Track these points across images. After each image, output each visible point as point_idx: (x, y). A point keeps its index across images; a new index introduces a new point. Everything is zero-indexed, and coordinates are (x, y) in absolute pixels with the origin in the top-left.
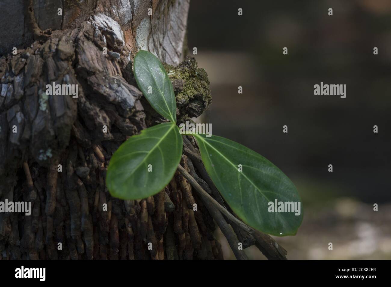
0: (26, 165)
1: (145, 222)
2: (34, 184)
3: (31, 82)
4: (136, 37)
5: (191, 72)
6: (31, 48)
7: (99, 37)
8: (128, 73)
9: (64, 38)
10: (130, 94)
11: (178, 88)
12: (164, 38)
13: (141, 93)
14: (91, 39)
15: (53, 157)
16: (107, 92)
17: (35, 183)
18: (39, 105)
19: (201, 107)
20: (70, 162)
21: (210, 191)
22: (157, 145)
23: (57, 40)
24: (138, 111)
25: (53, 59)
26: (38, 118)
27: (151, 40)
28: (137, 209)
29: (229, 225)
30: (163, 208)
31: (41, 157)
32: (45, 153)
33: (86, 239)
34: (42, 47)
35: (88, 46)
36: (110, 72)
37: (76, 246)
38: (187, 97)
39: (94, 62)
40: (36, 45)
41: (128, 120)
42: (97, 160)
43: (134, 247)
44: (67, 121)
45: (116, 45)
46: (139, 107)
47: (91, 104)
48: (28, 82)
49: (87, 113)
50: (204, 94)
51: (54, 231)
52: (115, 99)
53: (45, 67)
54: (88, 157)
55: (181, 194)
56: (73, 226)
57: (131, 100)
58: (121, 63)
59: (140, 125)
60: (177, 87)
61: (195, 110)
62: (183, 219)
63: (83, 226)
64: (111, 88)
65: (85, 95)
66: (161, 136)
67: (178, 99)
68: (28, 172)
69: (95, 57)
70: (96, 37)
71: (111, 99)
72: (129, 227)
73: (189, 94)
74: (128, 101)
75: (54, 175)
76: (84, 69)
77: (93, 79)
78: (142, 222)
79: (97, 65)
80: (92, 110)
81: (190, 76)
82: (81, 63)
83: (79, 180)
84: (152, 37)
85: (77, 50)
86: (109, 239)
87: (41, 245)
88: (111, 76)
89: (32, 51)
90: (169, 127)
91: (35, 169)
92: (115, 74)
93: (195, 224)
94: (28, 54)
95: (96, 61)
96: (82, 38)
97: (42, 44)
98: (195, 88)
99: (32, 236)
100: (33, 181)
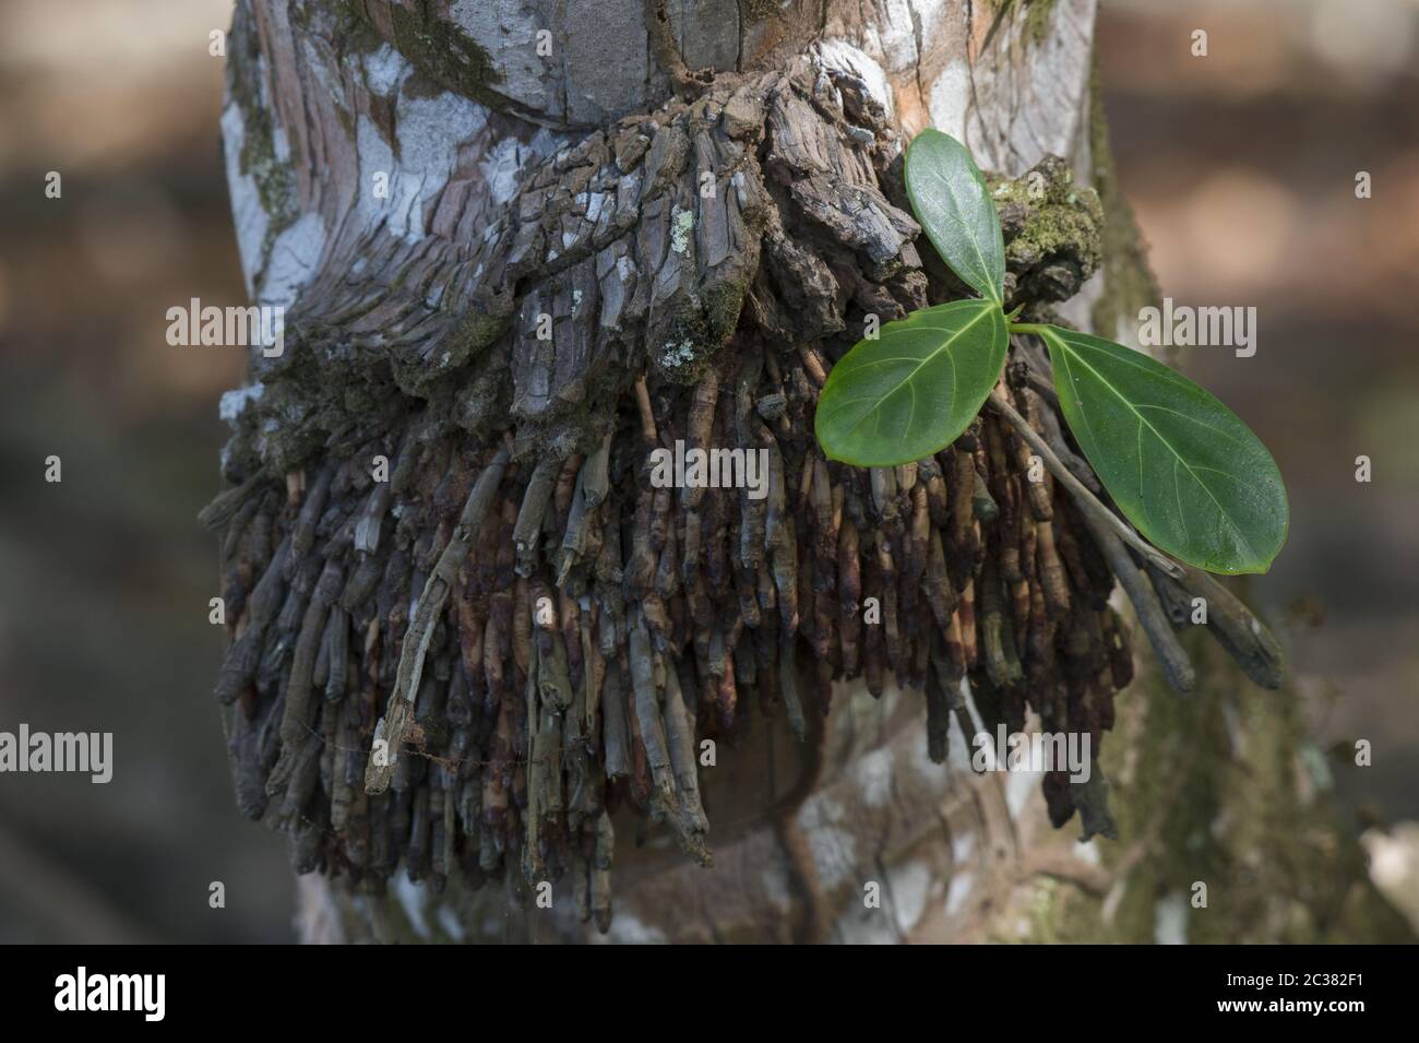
0: (642, 388)
1: (922, 539)
2: (658, 435)
3: (655, 189)
4: (931, 107)
5: (1054, 191)
6: (664, 111)
7: (825, 91)
8: (894, 180)
9: (742, 91)
10: (890, 226)
11: (1015, 224)
12: (1012, 121)
13: (918, 227)
14: (806, 97)
15: (695, 361)
16: (834, 219)
17: (662, 433)
18: (670, 241)
19: (1075, 277)
20: (745, 383)
21: (1096, 487)
22: (945, 345)
23: (727, 94)
24: (908, 269)
25: (711, 135)
26: (665, 269)
27: (974, 121)
28: (903, 507)
29: (1143, 573)
30: (968, 509)
31: (669, 360)
32: (677, 348)
33: (778, 570)
34: (688, 108)
35: (797, 111)
36: (848, 173)
37: (756, 591)
38: (1038, 247)
39: (808, 147)
40: (674, 103)
41: (883, 289)
42: (810, 383)
43: (899, 606)
44: (731, 275)
45: (866, 113)
46: (912, 258)
47: (796, 247)
48: (649, 188)
49: (786, 265)
50: (1081, 243)
51: (703, 550)
52: (854, 235)
53: (691, 155)
54: (788, 376)
55: (1019, 484)
56: (745, 538)
57: (892, 240)
58: (877, 157)
59: (913, 303)
60: (1011, 221)
61: (1058, 284)
62: (1021, 545)
63: (768, 537)
64: (845, 210)
65: (785, 225)
66: (957, 329)
67: (1014, 251)
68: (646, 405)
69: (811, 137)
70: (820, 92)
71: (845, 236)
72: (883, 550)
73: (1043, 242)
74: (885, 243)
75: (706, 413)
76: (782, 162)
77: (803, 187)
78: (915, 539)
79: (815, 156)
80: (797, 259)
81: (1050, 202)
82: (776, 149)
83: (764, 428)
84: (975, 113)
85: (770, 118)
86: (837, 577)
87: (668, 581)
88: (850, 183)
89: (666, 118)
90: (980, 310)
91: (663, 399)
92: (860, 182)
93: (1053, 561)
94: (655, 125)
95: (813, 147)
96: (785, 93)
97: (689, 102)
98: (1059, 229)
99: (650, 559)
100: (658, 430)
